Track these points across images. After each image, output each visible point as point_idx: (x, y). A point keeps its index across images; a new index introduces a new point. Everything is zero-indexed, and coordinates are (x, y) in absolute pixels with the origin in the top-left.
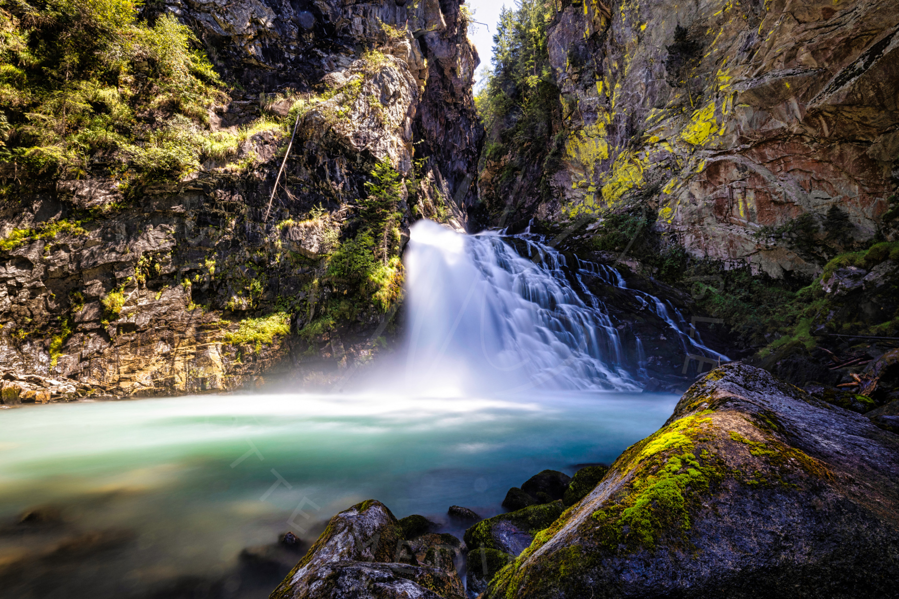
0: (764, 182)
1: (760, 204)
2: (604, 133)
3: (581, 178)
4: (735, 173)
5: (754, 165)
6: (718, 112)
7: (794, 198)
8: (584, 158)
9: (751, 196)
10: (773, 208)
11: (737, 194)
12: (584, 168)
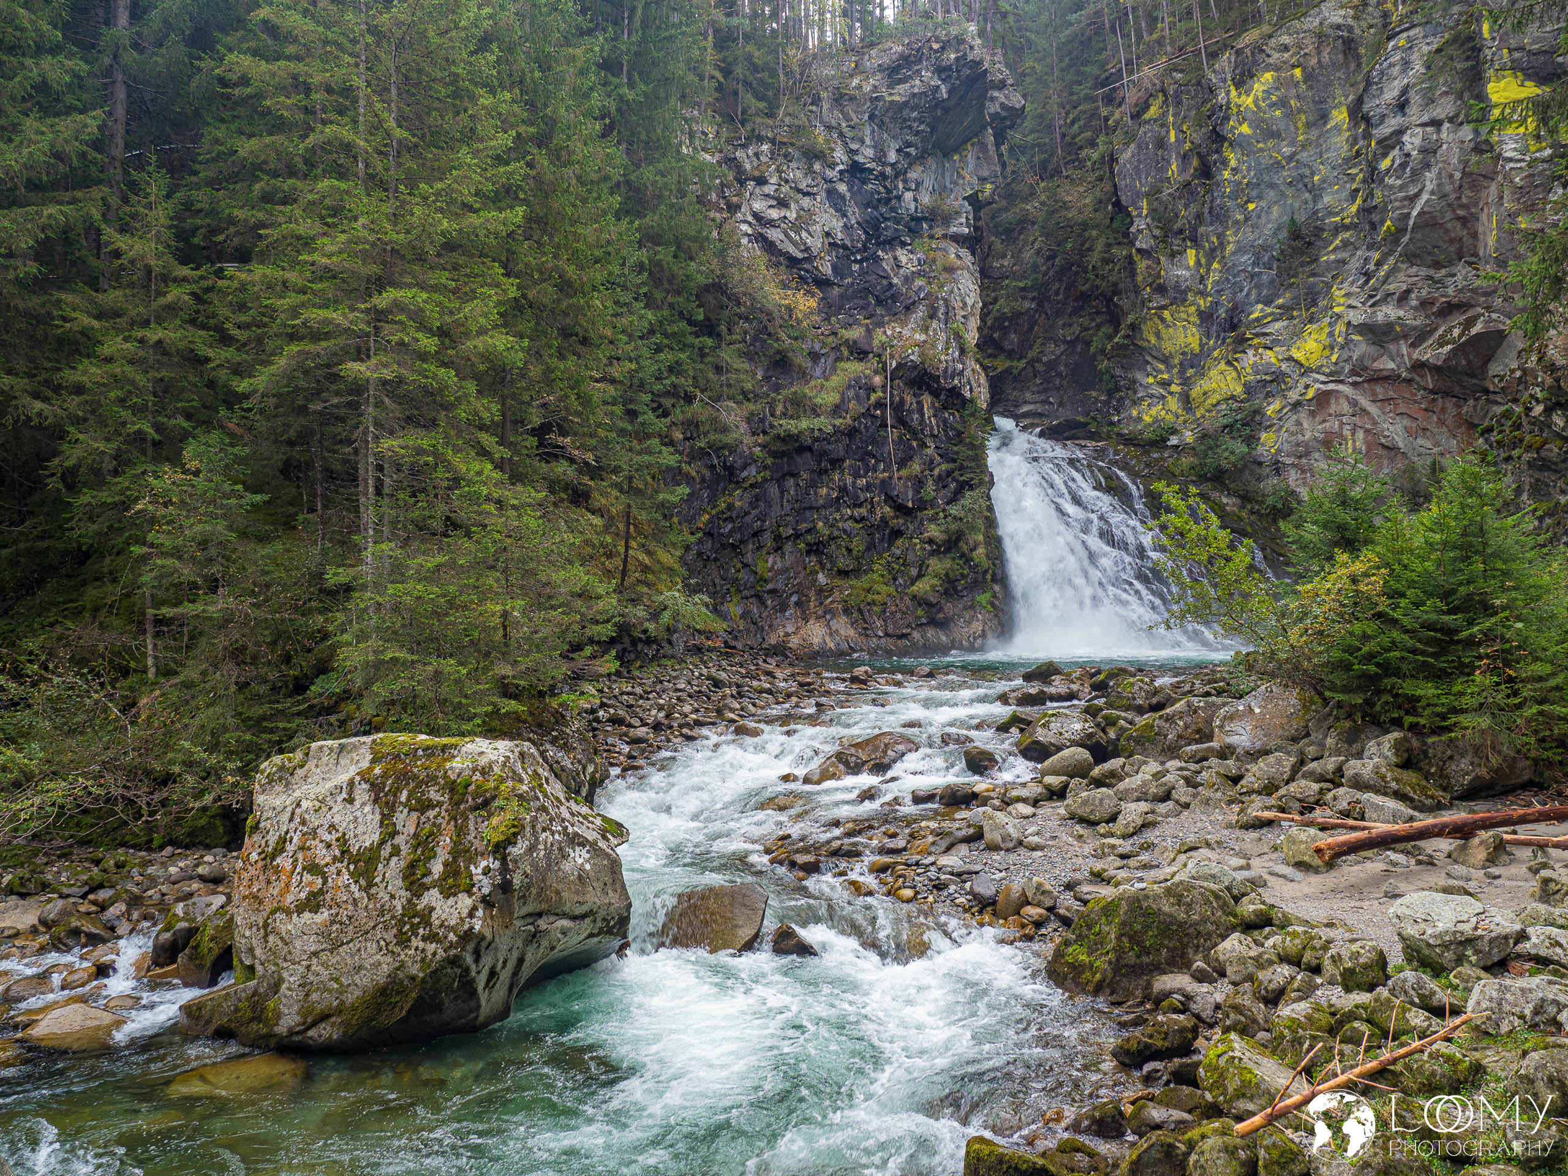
0: (1375, 423)
1: (1369, 446)
2: (1194, 319)
3: (1161, 372)
4: (1346, 407)
5: (1364, 402)
6: (1331, 334)
7: (1401, 445)
8: (1168, 347)
9: (1360, 435)
10: (1381, 451)
11: (1347, 433)
12: (1165, 360)
